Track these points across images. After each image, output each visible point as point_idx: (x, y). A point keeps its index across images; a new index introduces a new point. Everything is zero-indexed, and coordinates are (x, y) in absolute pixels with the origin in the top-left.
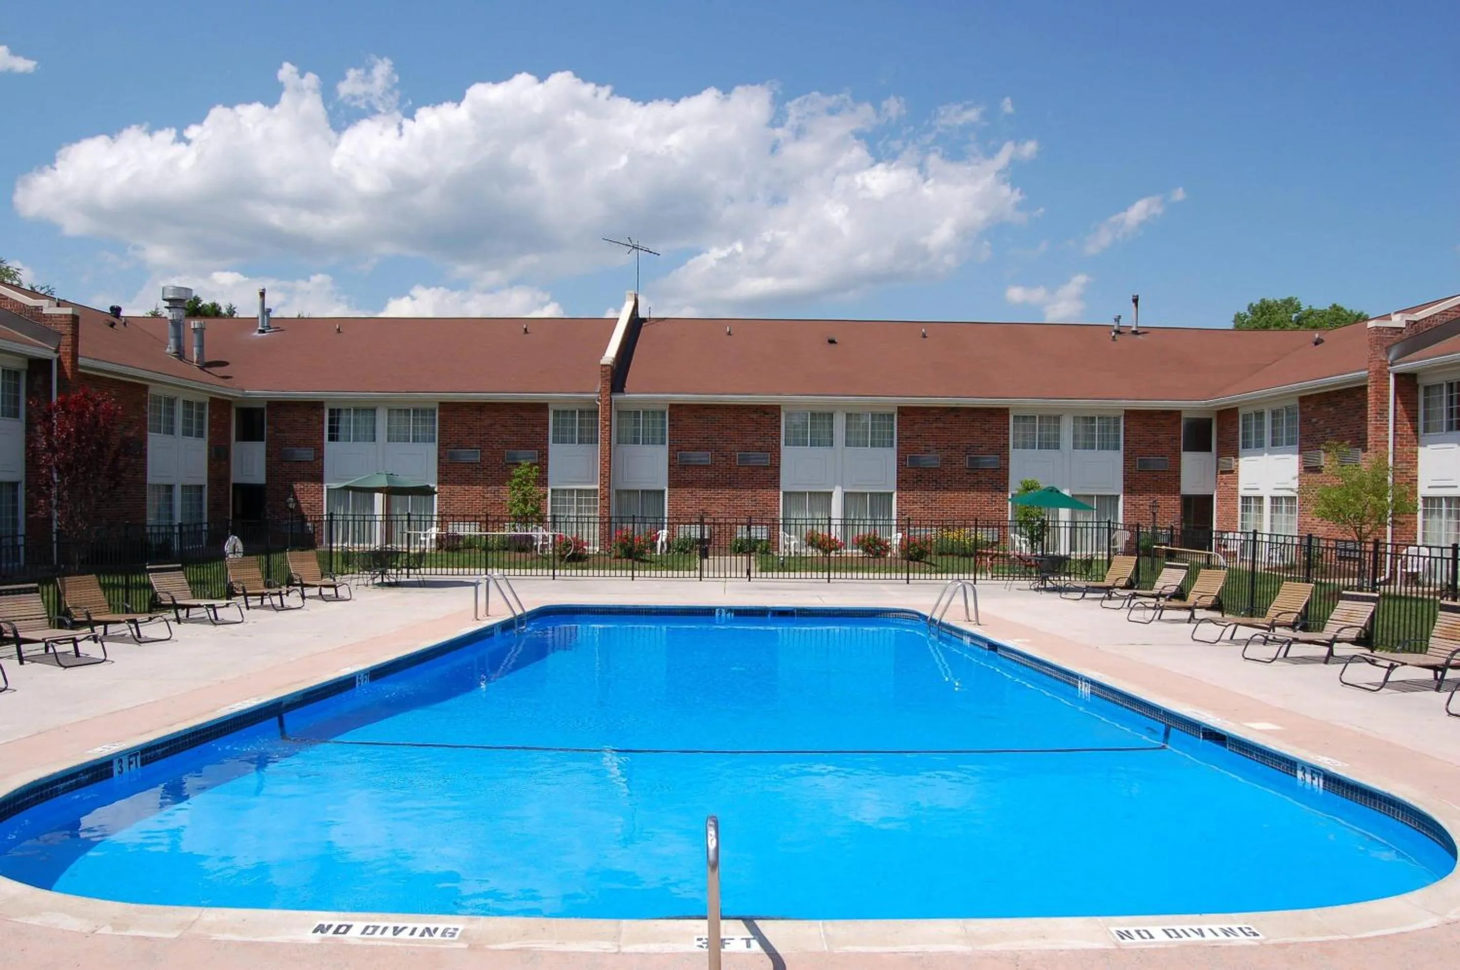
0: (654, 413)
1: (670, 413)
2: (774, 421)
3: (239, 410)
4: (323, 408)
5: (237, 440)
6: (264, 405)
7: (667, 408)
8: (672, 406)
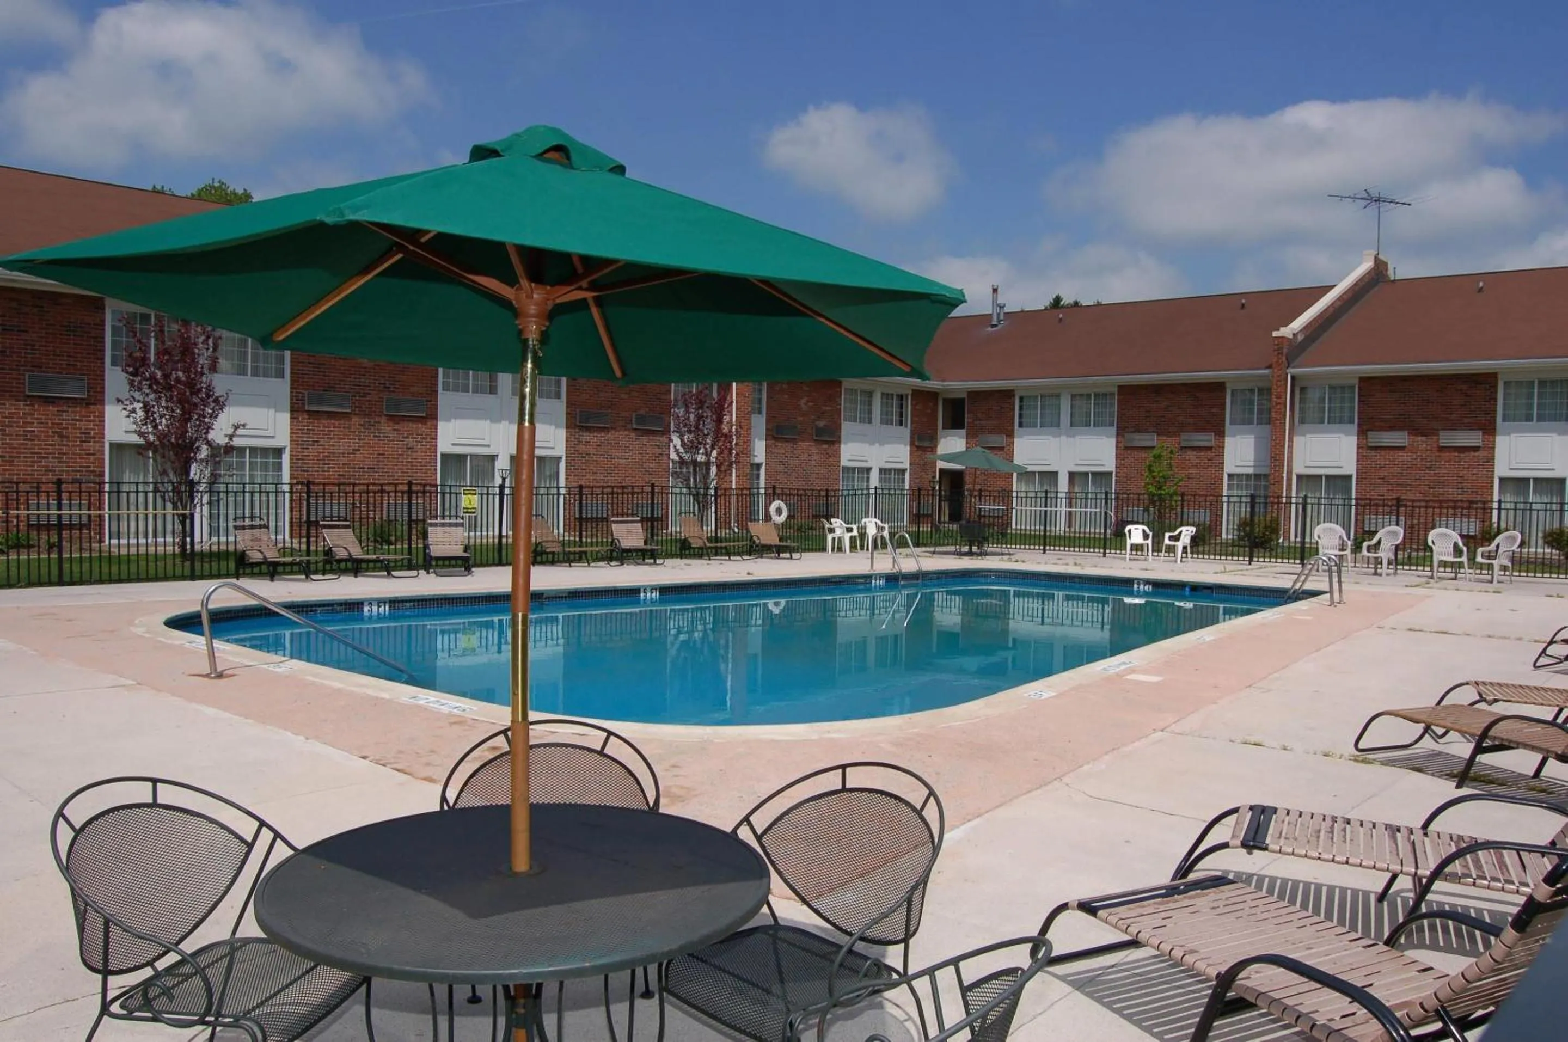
0: (1343, 388)
1: (1360, 389)
2: (1488, 393)
3: (945, 400)
4: (1014, 396)
5: (943, 428)
6: (964, 395)
7: (1356, 381)
8: (1362, 380)
